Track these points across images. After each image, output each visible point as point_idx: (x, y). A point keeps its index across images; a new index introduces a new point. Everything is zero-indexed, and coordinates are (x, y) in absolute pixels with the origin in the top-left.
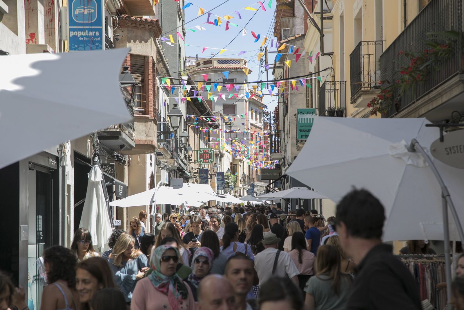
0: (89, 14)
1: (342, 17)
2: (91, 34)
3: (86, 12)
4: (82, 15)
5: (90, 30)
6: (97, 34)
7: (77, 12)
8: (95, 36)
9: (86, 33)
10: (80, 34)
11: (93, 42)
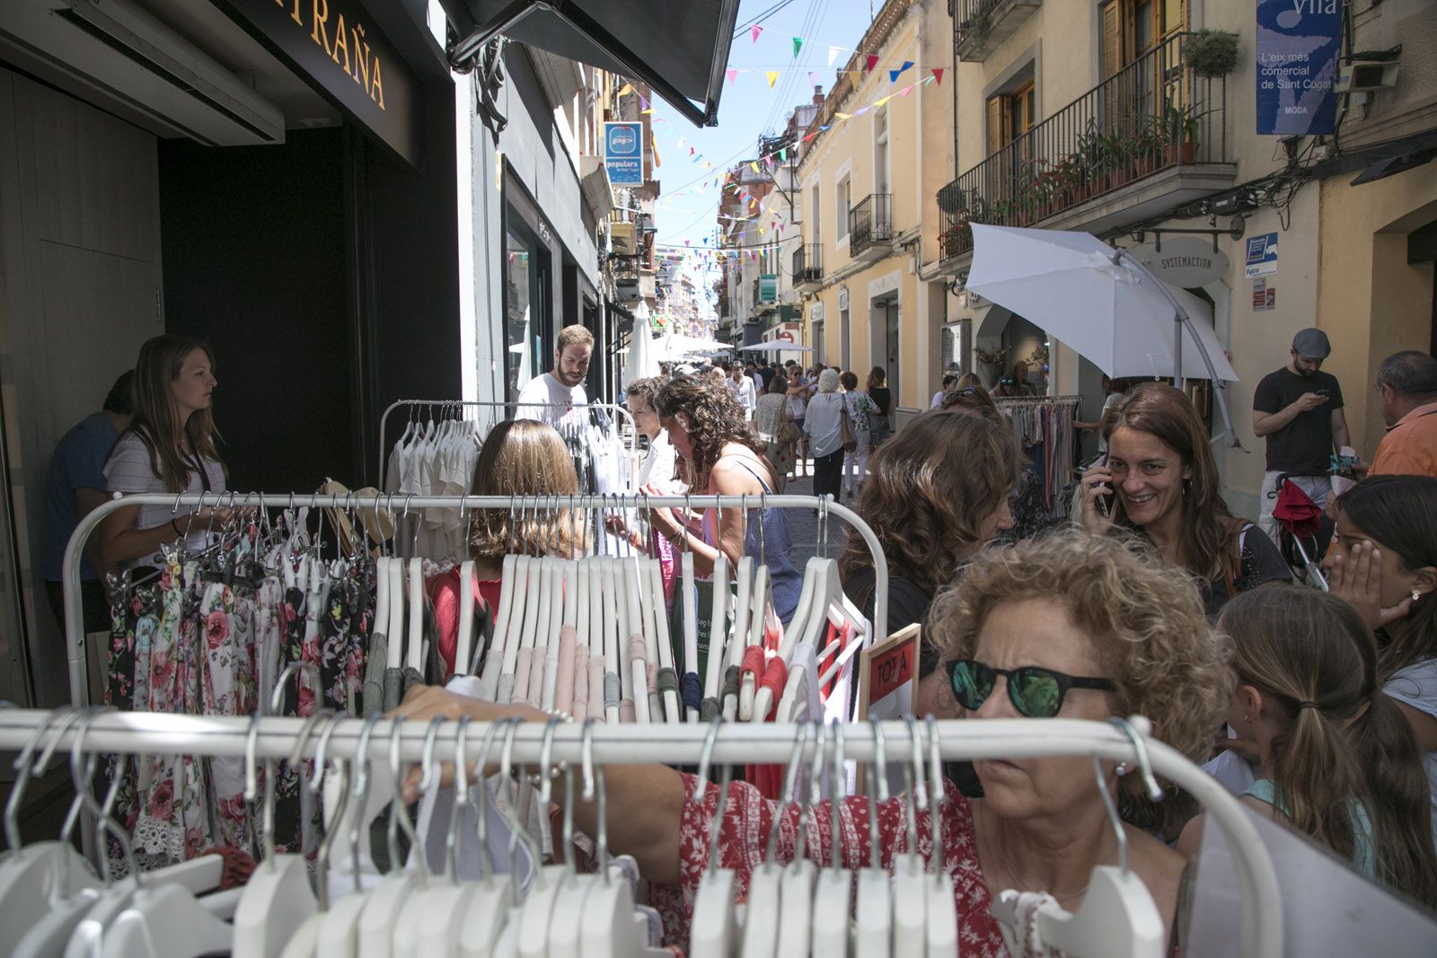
0: (628, 144)
1: (816, 189)
2: (629, 165)
3: (624, 142)
4: (620, 145)
5: (627, 161)
6: (636, 165)
7: (615, 141)
8: (633, 167)
9: (624, 164)
10: (618, 165)
11: (631, 174)
